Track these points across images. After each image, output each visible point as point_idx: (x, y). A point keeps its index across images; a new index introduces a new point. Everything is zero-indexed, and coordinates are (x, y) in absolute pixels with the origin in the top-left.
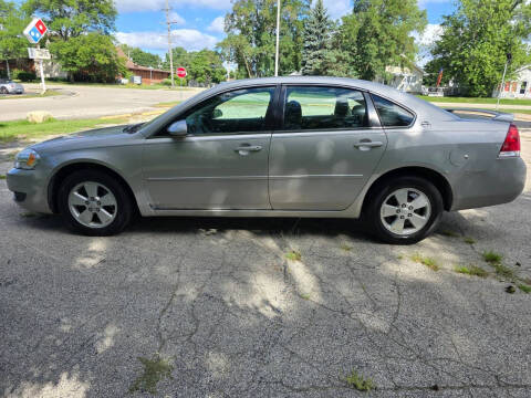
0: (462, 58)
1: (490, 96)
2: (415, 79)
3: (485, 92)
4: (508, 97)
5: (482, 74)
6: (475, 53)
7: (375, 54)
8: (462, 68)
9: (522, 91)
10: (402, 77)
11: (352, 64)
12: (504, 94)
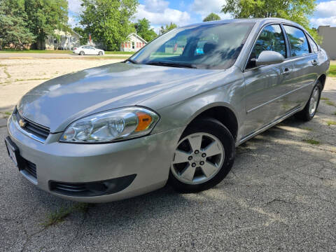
0: (101, 27)
1: (119, 50)
2: (74, 40)
3: (117, 48)
4: (128, 51)
5: (113, 38)
6: (107, 24)
7: (44, 21)
8: (103, 33)
9: (133, 47)
10: (66, 38)
11: (27, 26)
12: (126, 49)
